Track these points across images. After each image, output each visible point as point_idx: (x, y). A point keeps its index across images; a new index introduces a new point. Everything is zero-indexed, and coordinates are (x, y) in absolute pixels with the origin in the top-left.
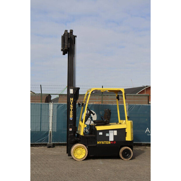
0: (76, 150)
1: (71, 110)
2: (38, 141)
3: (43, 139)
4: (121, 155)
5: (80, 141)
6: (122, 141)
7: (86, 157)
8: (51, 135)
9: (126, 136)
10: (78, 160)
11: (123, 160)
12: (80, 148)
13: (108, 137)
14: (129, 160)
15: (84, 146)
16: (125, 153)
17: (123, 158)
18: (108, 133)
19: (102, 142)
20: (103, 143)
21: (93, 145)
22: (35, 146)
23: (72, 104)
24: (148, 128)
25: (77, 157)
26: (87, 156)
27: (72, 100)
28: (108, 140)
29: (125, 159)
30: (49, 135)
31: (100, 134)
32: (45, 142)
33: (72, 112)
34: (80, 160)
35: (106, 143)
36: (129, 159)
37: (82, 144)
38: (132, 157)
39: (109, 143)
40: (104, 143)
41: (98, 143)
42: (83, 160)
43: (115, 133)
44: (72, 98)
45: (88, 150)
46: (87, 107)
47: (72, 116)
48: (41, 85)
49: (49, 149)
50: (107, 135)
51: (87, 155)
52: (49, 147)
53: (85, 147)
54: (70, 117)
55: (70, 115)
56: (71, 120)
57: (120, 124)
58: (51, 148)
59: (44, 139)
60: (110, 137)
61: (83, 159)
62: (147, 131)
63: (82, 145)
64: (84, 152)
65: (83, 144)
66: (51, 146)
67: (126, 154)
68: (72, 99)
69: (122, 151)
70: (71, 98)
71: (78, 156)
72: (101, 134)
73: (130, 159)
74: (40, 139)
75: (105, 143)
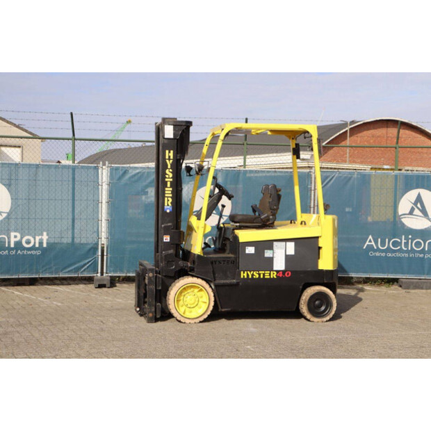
0: (183, 294)
1: (169, 185)
2: (67, 270)
3: (82, 263)
4: (304, 309)
5: (192, 269)
6: (309, 270)
7: (209, 313)
8: (105, 254)
9: (319, 258)
10: (187, 321)
11: (309, 320)
12: (192, 289)
13: (271, 260)
14: (327, 321)
15: (204, 283)
16: (317, 302)
17: (309, 316)
18: (271, 248)
19: (255, 273)
20: (257, 276)
21: (228, 281)
22: (58, 282)
23: (169, 167)
24: (370, 237)
25: (184, 313)
26: (212, 311)
27: (169, 157)
28: (271, 269)
29: (316, 320)
30: (100, 254)
31: (247, 252)
32: (89, 272)
33: (171, 189)
34: (192, 322)
35: (264, 274)
36: (325, 319)
37: (198, 277)
38: (333, 313)
39: (274, 275)
40: (259, 274)
41: (243, 275)
42: (201, 322)
43: (291, 249)
44: (172, 152)
45: (214, 296)
46: (214, 178)
47: (170, 200)
48: (72, 114)
49: (100, 290)
50: (268, 254)
51: (211, 308)
52: (101, 286)
53: (207, 286)
54: (166, 204)
55: (166, 199)
56: (168, 211)
57: (301, 223)
58: (105, 289)
59: (85, 265)
60: (275, 259)
61: (202, 319)
62: (367, 243)
63: (199, 281)
64: (205, 298)
65: (203, 279)
66: (105, 283)
67: (319, 306)
68: (170, 154)
69: (308, 298)
70: (167, 152)
71: (187, 309)
72: (250, 250)
73: (328, 318)
74: (75, 263)
75: (262, 277)
